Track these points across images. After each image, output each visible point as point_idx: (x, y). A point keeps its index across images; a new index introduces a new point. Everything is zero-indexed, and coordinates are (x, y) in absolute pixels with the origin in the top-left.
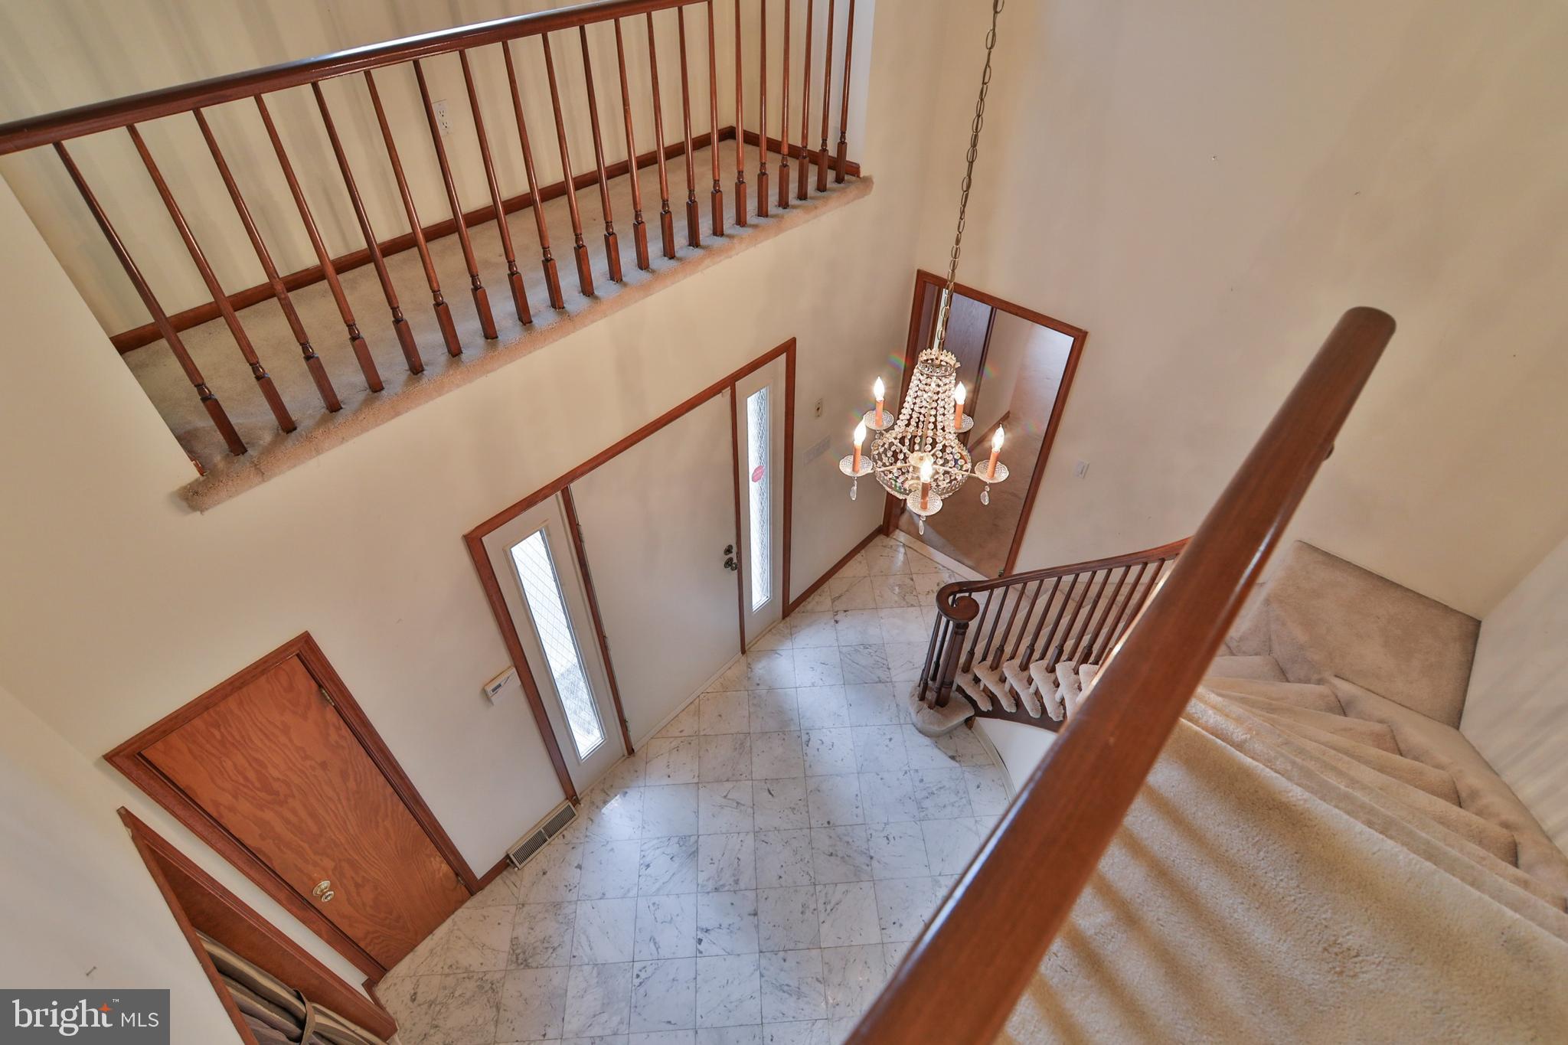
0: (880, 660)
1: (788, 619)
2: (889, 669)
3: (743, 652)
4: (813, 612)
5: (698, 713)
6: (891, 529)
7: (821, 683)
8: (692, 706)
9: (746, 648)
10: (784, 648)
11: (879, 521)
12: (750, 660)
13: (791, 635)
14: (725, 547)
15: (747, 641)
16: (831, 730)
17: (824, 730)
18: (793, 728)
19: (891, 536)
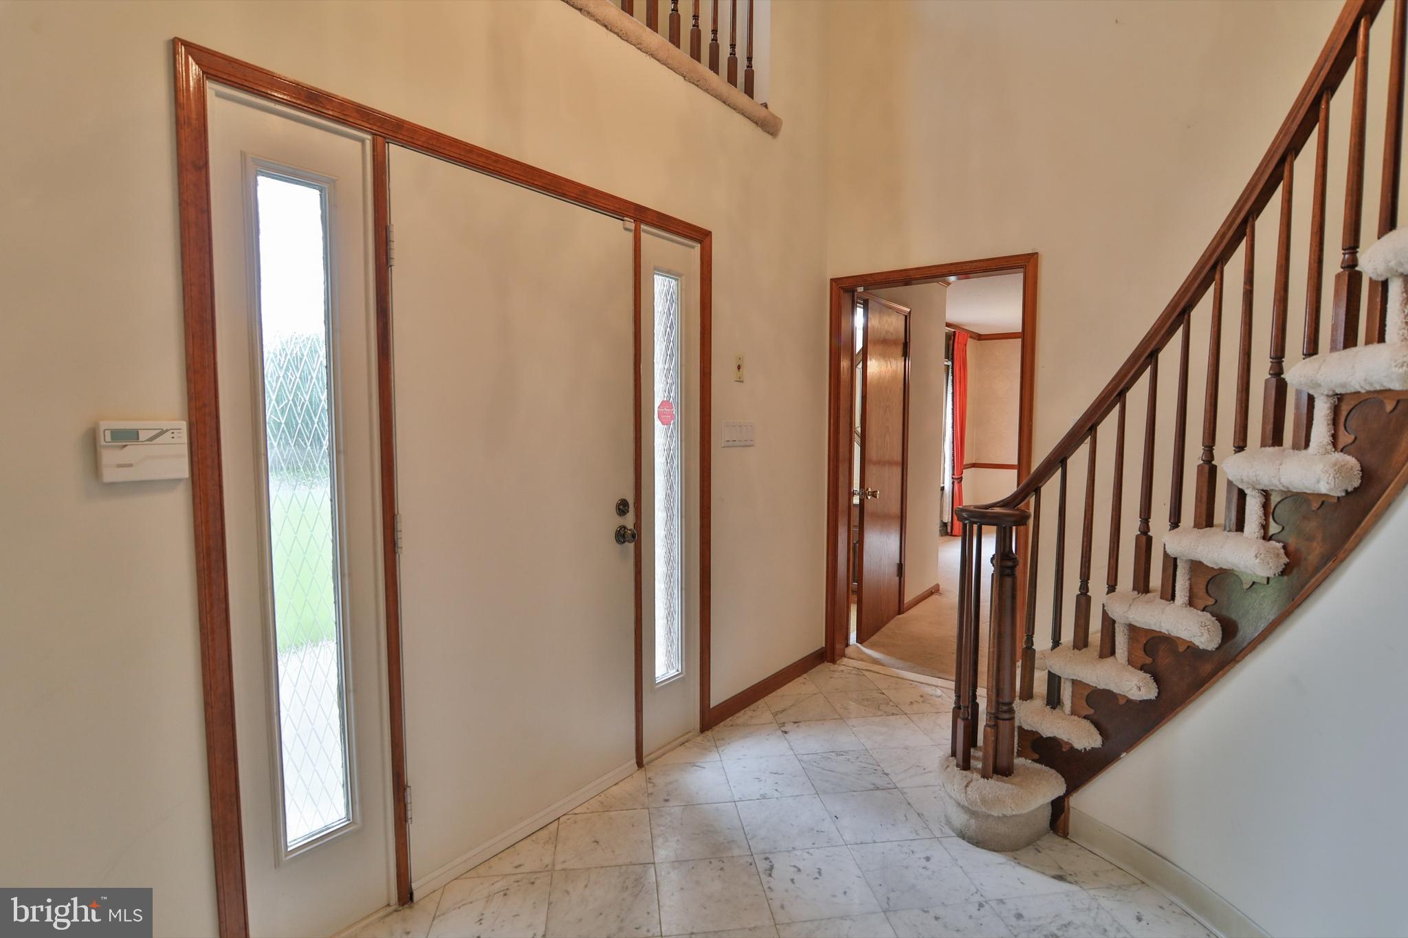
0: (866, 765)
1: (709, 733)
2: (887, 774)
3: (640, 764)
4: (745, 725)
5: (555, 840)
6: (837, 658)
7: (776, 794)
8: (545, 833)
9: (645, 760)
10: (708, 760)
11: (820, 642)
12: (649, 775)
13: (716, 745)
14: (616, 500)
15: (645, 751)
16: (811, 851)
17: (798, 853)
18: (736, 852)
19: (838, 662)
